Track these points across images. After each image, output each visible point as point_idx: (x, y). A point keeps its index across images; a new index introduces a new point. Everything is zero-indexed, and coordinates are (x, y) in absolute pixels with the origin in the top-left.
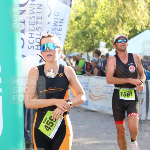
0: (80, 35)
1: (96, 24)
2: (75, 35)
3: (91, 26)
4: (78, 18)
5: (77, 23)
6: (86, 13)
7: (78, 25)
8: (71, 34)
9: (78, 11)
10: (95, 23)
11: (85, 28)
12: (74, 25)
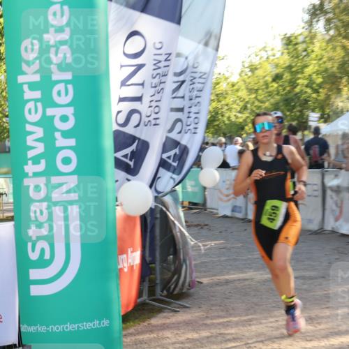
0: (281, 104)
1: (307, 86)
2: (272, 105)
3: (297, 90)
4: (277, 78)
5: (275, 85)
6: (290, 67)
7: (277, 87)
8: (267, 104)
9: (277, 66)
10: (306, 82)
11: (289, 92)
12: (271, 89)
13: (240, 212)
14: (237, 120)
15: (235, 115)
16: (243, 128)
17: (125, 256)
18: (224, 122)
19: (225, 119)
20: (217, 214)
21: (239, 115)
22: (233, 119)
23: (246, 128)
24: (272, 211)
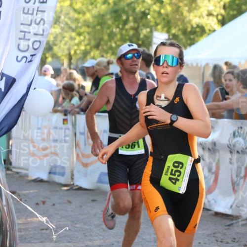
13: (63, 174)
20: (27, 176)
24: (175, 169)
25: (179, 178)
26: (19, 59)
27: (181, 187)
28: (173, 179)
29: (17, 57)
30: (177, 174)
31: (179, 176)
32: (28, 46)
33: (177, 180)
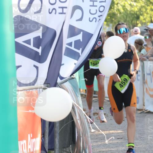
14: (132, 9)
15: (130, 5)
16: (138, 18)
17: (25, 141)
18: (118, 10)
19: (120, 8)
21: (135, 4)
22: (129, 8)
23: (141, 17)
24: (124, 81)
25: (124, 86)
26: (91, 20)
27: (123, 90)
28: (121, 85)
29: (90, 18)
30: (124, 84)
31: (124, 85)
32: (96, 10)
33: (122, 86)
